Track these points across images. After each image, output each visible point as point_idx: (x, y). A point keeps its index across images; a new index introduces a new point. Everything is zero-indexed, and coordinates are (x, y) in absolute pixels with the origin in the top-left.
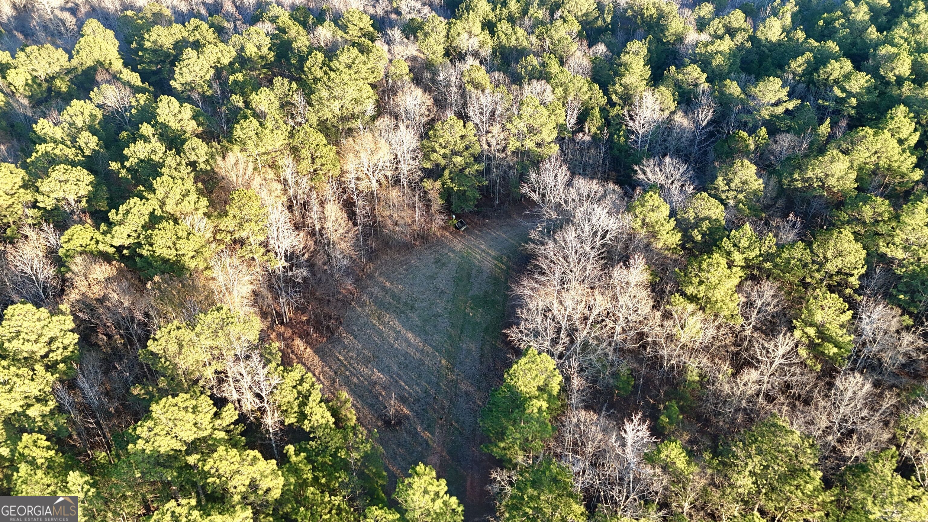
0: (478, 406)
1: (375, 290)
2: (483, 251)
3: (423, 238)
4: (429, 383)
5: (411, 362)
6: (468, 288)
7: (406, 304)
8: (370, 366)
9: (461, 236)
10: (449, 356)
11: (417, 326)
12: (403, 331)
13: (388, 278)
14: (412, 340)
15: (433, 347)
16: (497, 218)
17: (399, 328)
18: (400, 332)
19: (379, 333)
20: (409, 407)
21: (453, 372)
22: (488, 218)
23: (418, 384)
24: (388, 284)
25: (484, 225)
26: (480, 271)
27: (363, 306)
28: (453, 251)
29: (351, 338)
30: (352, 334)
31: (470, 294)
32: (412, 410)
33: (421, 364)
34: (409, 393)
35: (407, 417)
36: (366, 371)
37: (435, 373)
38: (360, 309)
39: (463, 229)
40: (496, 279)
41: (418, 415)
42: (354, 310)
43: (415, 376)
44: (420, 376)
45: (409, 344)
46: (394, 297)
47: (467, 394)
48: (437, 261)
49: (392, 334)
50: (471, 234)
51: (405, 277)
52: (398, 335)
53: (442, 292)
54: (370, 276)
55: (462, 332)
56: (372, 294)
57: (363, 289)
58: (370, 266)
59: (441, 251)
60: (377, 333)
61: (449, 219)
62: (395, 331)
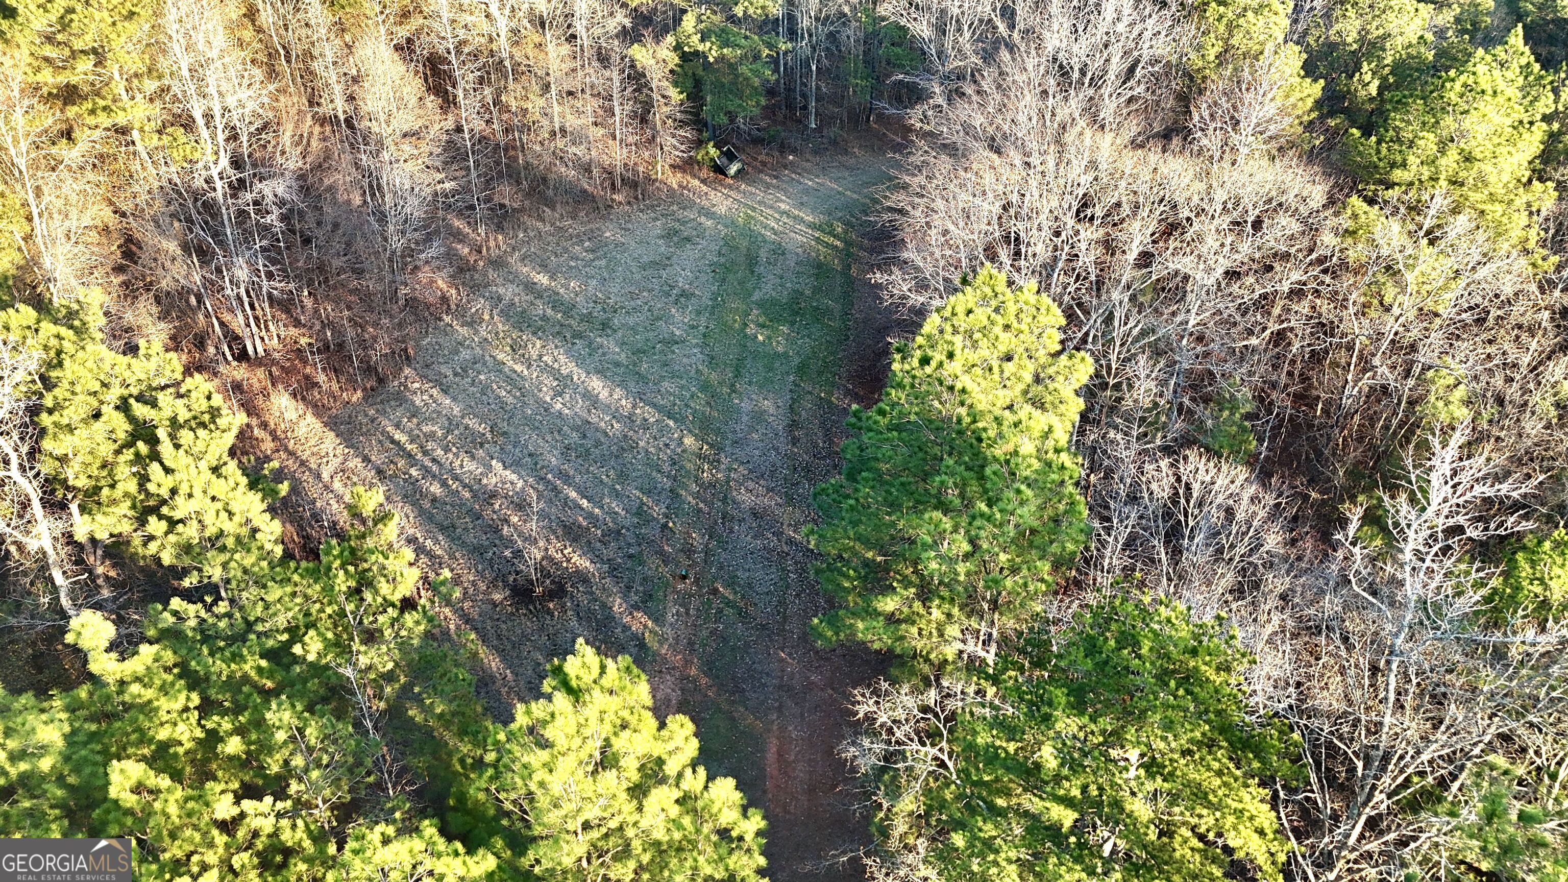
1: (508, 292)
2: (783, 213)
3: (634, 185)
4: (648, 493)
5: (598, 444)
6: (749, 285)
7: (587, 318)
8: (481, 453)
9: (730, 187)
10: (703, 428)
11: (617, 364)
12: (579, 375)
13: (544, 267)
14: (604, 395)
15: (659, 409)
16: (816, 152)
17: (567, 366)
18: (570, 376)
19: (513, 380)
20: (589, 550)
21: (715, 463)
22: (794, 151)
23: (617, 495)
24: (543, 279)
25: (785, 167)
26: (779, 251)
27: (473, 323)
28: (710, 215)
29: (434, 392)
30: (438, 383)
31: (757, 296)
32: (596, 558)
33: (626, 445)
34: (590, 516)
35: (582, 577)
36: (470, 466)
37: (666, 467)
38: (464, 331)
39: (733, 169)
40: (819, 266)
41: (614, 571)
42: (447, 330)
43: (607, 476)
44: (623, 476)
45: (593, 400)
46: (556, 302)
47: (755, 514)
48: (669, 234)
49: (549, 382)
50: (751, 182)
51: (588, 264)
52: (564, 383)
53: (683, 294)
54: (498, 263)
55: (738, 375)
56: (500, 299)
57: (476, 288)
58: (497, 243)
59: (680, 214)
60: (509, 380)
61: (699, 143)
62: (555, 374)
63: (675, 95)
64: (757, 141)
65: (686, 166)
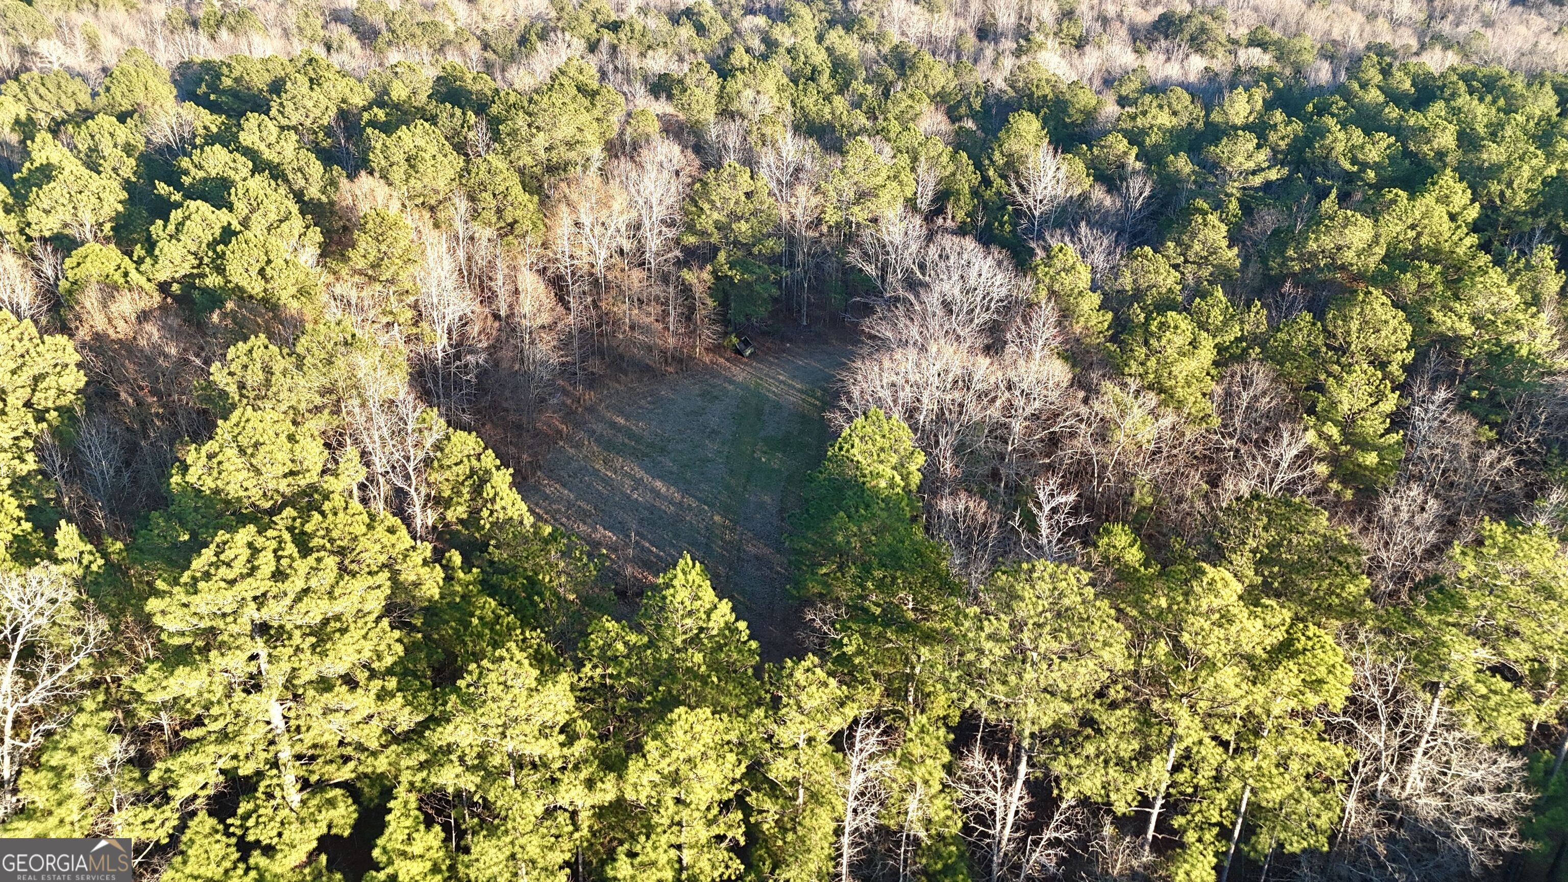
0: (778, 573)
1: (599, 428)
2: (781, 382)
3: (681, 361)
5: (661, 518)
6: (757, 428)
7: (651, 445)
8: (589, 521)
9: (746, 364)
10: (726, 511)
11: (672, 473)
12: (647, 478)
13: (621, 413)
14: (664, 490)
15: (699, 499)
16: (805, 342)
17: (639, 473)
18: (642, 479)
19: (606, 481)
21: (733, 530)
22: (790, 341)
23: (674, 546)
24: (621, 421)
25: (784, 351)
26: (778, 407)
27: (578, 446)
28: (731, 382)
29: (557, 486)
30: (558, 481)
31: (762, 434)
33: (678, 519)
34: (657, 556)
36: (583, 528)
37: (703, 532)
38: (572, 451)
39: (748, 352)
40: (804, 416)
42: (561, 450)
44: (677, 536)
45: (657, 493)
46: (631, 435)
47: (757, 558)
48: (703, 395)
49: (628, 482)
50: (760, 361)
51: (650, 411)
52: (638, 482)
53: (713, 431)
54: (591, 410)
55: (748, 481)
56: (594, 432)
57: (578, 425)
58: (590, 397)
59: (711, 381)
60: (603, 480)
61: (726, 334)
62: (633, 478)
63: (709, 302)
64: (764, 333)
65: (716, 349)
